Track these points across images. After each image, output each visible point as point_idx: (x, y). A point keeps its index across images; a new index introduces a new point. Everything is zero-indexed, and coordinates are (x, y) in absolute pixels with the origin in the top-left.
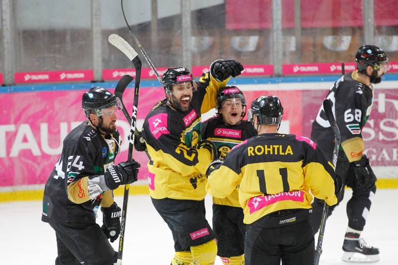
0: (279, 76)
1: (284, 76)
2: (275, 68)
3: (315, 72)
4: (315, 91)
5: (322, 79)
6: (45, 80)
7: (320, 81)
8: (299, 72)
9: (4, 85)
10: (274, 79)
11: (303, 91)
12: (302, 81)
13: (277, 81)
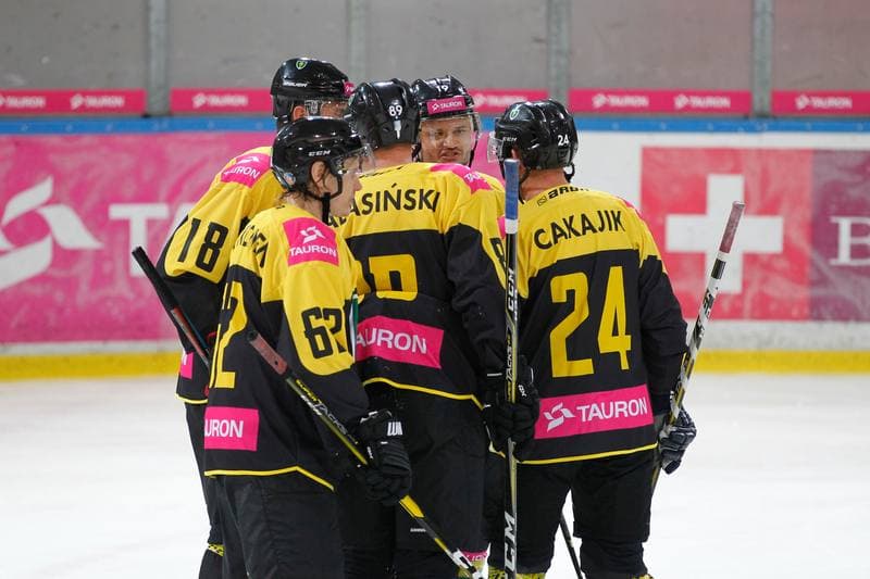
0: (762, 116)
1: (775, 118)
2: (756, 98)
3: (845, 110)
4: (846, 153)
5: (860, 126)
6: (240, 109)
7: (854, 130)
8: (809, 109)
9: (146, 116)
10: (752, 122)
11: (816, 152)
12: (815, 129)
13: (759, 127)
